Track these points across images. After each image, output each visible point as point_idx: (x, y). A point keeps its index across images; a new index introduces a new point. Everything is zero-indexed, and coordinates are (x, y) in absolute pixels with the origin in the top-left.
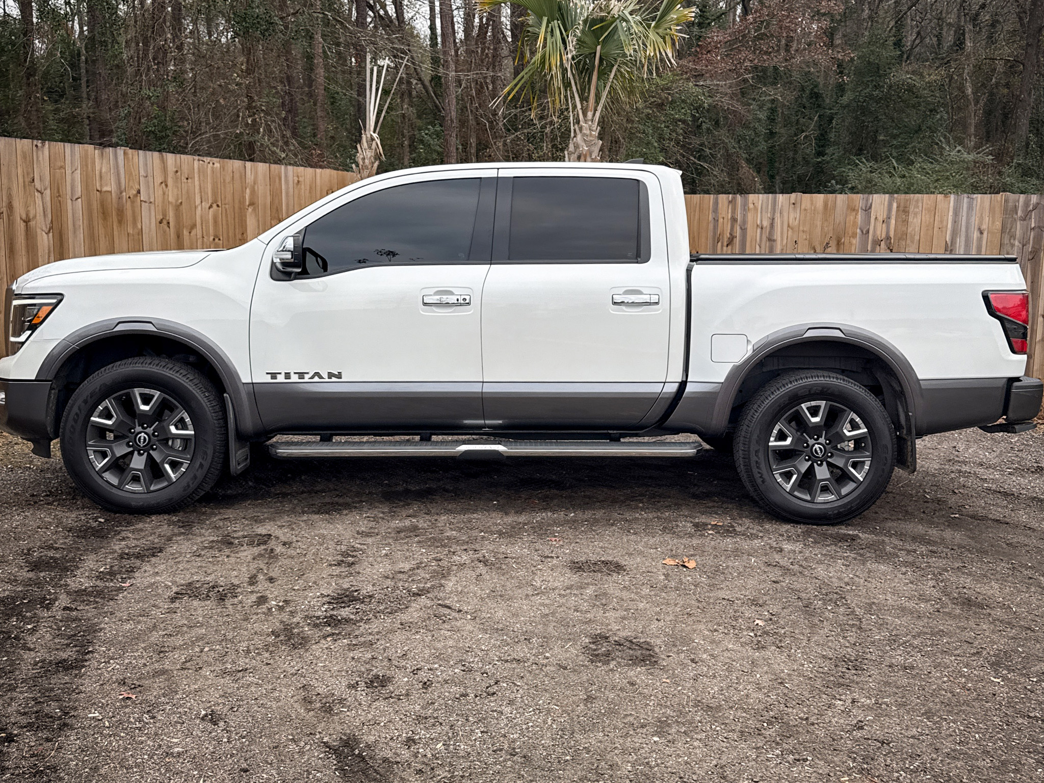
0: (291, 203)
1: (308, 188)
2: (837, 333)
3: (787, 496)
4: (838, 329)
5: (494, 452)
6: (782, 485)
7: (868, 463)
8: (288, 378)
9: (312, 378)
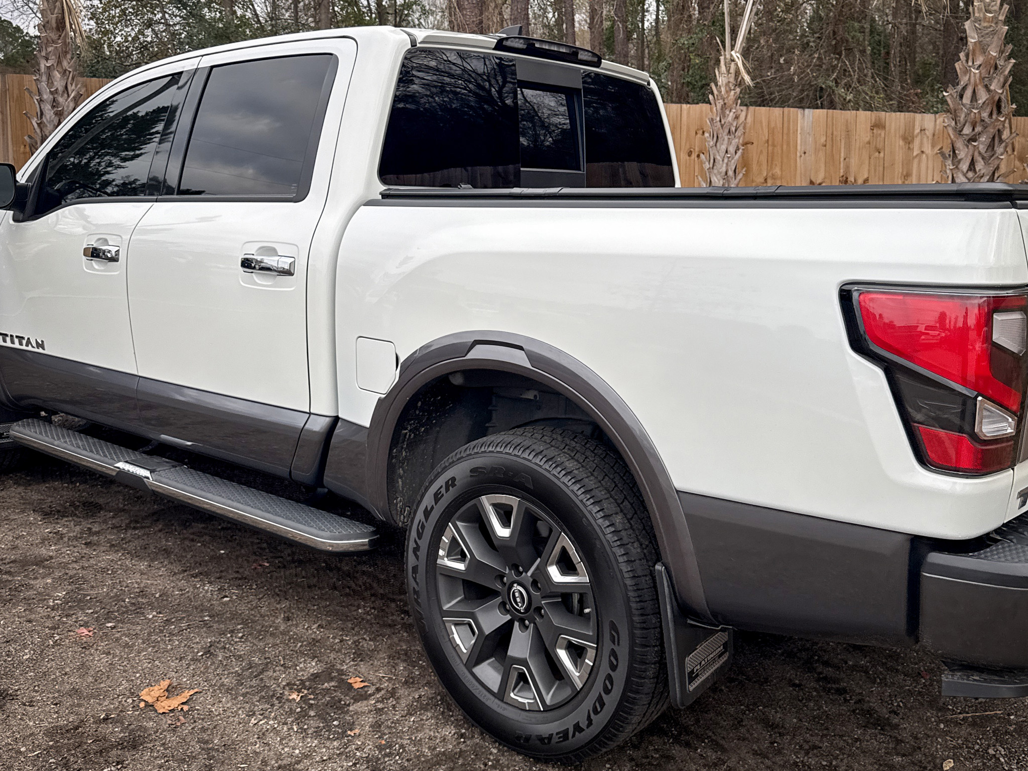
2: (519, 359)
3: (461, 670)
4: (520, 348)
5: (139, 479)
6: (455, 647)
7: (591, 653)
8: (13, 342)
9: (27, 345)
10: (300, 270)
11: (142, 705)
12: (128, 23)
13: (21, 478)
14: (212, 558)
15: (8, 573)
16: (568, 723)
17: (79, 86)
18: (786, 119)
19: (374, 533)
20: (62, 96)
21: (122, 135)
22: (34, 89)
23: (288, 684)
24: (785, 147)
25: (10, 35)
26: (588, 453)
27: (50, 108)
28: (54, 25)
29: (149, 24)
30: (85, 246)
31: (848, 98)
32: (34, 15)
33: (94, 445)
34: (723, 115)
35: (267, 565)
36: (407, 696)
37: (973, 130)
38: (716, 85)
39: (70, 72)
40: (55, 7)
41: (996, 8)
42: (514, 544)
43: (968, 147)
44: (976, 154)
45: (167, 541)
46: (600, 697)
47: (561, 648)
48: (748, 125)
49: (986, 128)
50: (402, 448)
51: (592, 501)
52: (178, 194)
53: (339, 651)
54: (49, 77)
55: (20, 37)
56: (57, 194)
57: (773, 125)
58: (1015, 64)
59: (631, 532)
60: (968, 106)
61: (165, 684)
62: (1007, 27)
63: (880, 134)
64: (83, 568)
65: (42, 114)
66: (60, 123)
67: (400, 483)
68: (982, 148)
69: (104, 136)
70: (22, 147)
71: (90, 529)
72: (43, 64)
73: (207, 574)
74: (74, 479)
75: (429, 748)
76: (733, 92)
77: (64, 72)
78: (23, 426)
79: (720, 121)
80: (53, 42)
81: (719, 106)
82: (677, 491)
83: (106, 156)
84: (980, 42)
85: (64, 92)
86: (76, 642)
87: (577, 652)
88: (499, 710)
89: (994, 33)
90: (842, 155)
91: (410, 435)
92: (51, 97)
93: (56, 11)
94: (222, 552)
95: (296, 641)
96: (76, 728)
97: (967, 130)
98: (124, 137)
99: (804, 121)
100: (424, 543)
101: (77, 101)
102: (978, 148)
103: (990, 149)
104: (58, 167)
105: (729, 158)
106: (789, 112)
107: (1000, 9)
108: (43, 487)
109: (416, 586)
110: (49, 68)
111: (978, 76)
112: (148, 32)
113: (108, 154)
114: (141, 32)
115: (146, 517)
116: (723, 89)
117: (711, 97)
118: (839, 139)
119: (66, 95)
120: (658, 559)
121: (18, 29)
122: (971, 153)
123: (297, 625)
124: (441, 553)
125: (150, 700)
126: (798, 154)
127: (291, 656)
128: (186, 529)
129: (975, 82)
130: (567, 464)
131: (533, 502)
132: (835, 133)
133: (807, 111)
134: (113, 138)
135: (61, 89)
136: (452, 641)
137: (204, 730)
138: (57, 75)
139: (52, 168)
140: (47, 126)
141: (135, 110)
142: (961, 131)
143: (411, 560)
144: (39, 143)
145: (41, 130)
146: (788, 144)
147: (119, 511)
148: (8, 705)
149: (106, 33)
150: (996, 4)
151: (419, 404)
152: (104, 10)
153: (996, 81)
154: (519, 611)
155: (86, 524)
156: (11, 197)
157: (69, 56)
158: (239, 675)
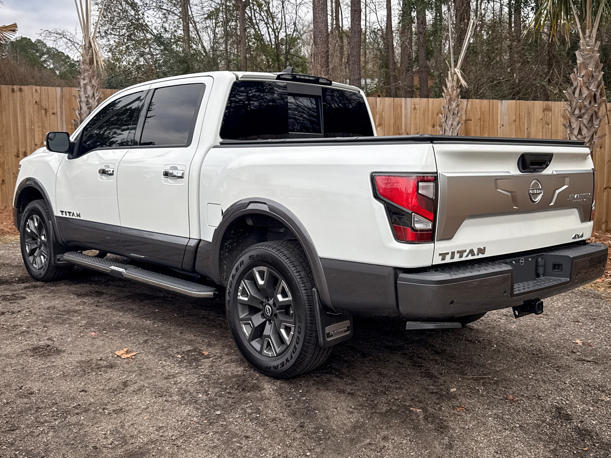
0: (409, 122)
1: (422, 112)
2: (265, 208)
3: (246, 343)
4: (265, 204)
5: (120, 273)
6: (244, 334)
7: (293, 329)
8: (66, 215)
9: (72, 216)
10: (186, 176)
11: (116, 356)
12: (130, 54)
13: (67, 282)
14: (152, 313)
15: (62, 315)
16: (283, 359)
17: (100, 93)
18: (491, 106)
19: (215, 290)
20: (91, 99)
21: (124, 118)
22: (77, 96)
23: (177, 353)
24: (491, 122)
25: (63, 60)
26: (296, 249)
27: (85, 105)
28: (88, 62)
29: (142, 55)
30: (99, 169)
31: (555, 92)
32: (77, 51)
33: (101, 261)
34: (450, 104)
35: (176, 315)
36: (226, 358)
37: (580, 111)
38: (446, 87)
39: (96, 86)
40: (89, 52)
41: (593, 43)
42: (265, 287)
43: (577, 120)
44: (582, 125)
45: (133, 306)
46: (295, 346)
47: (282, 329)
48: (468, 110)
49: (587, 110)
50: (226, 251)
51: (292, 266)
52: (140, 145)
53: (201, 343)
54: (85, 89)
55: (69, 62)
56: (87, 146)
57: (483, 109)
58: (604, 75)
59: (308, 278)
60: (577, 98)
61: (125, 350)
62: (599, 54)
63: (549, 115)
64: (94, 314)
65: (81, 108)
66: (90, 113)
67: (225, 267)
68: (585, 122)
69: (113, 119)
70: (70, 126)
71: (98, 301)
72: (82, 82)
73: (149, 318)
74: (92, 283)
75: (231, 373)
76: (455, 92)
77: (93, 86)
78: (70, 254)
79: (448, 108)
80: (88, 71)
81: (448, 99)
82: (320, 258)
83: (113, 129)
84: (583, 63)
85: (92, 97)
86: (90, 337)
87: (288, 329)
88: (259, 358)
89: (591, 57)
90: (526, 127)
91: (229, 246)
92: (86, 99)
93: (89, 54)
94: (157, 310)
95: (183, 340)
96: (89, 361)
97: (577, 112)
98: (125, 119)
99: (502, 107)
100: (232, 290)
101: (99, 101)
102: (583, 122)
103: (591, 122)
104: (88, 135)
105: (453, 128)
106: (493, 102)
107: (595, 44)
108: (78, 286)
109: (229, 309)
110: (85, 84)
111: (582, 81)
112: (142, 59)
113: (114, 128)
114: (137, 59)
115: (124, 298)
116: (450, 90)
117: (443, 94)
118: (523, 117)
119: (93, 98)
120: (314, 285)
121: (68, 57)
122: (579, 124)
123: (185, 335)
124: (239, 294)
125: (119, 354)
126: (499, 126)
127: (180, 344)
128: (142, 302)
129: (581, 85)
130: (285, 252)
131: (272, 269)
132: (521, 114)
133: (504, 101)
134: (118, 120)
135: (91, 95)
136: (243, 331)
137: (140, 364)
138: (89, 88)
139: (86, 135)
140: (83, 115)
141: (130, 106)
142: (574, 112)
143: (227, 298)
144: (79, 123)
145: (81, 117)
146: (493, 121)
147: (111, 295)
148: (62, 354)
149: (118, 60)
150: (592, 42)
151: (232, 232)
152: (117, 47)
153: (593, 84)
154: (268, 316)
155: (96, 299)
156: (67, 148)
157: (95, 78)
158: (157, 349)
